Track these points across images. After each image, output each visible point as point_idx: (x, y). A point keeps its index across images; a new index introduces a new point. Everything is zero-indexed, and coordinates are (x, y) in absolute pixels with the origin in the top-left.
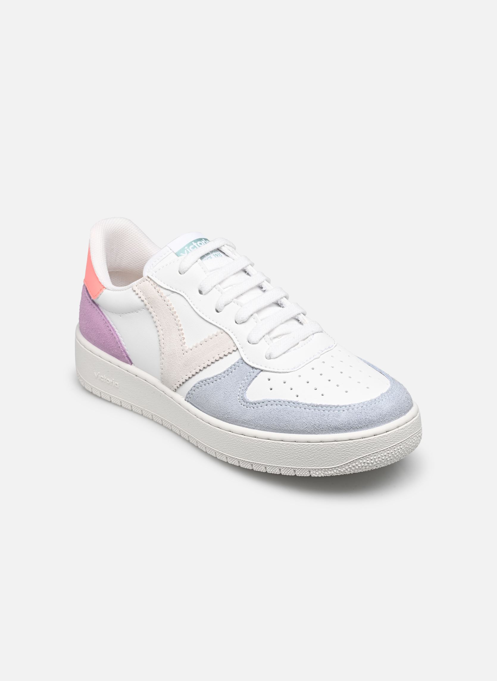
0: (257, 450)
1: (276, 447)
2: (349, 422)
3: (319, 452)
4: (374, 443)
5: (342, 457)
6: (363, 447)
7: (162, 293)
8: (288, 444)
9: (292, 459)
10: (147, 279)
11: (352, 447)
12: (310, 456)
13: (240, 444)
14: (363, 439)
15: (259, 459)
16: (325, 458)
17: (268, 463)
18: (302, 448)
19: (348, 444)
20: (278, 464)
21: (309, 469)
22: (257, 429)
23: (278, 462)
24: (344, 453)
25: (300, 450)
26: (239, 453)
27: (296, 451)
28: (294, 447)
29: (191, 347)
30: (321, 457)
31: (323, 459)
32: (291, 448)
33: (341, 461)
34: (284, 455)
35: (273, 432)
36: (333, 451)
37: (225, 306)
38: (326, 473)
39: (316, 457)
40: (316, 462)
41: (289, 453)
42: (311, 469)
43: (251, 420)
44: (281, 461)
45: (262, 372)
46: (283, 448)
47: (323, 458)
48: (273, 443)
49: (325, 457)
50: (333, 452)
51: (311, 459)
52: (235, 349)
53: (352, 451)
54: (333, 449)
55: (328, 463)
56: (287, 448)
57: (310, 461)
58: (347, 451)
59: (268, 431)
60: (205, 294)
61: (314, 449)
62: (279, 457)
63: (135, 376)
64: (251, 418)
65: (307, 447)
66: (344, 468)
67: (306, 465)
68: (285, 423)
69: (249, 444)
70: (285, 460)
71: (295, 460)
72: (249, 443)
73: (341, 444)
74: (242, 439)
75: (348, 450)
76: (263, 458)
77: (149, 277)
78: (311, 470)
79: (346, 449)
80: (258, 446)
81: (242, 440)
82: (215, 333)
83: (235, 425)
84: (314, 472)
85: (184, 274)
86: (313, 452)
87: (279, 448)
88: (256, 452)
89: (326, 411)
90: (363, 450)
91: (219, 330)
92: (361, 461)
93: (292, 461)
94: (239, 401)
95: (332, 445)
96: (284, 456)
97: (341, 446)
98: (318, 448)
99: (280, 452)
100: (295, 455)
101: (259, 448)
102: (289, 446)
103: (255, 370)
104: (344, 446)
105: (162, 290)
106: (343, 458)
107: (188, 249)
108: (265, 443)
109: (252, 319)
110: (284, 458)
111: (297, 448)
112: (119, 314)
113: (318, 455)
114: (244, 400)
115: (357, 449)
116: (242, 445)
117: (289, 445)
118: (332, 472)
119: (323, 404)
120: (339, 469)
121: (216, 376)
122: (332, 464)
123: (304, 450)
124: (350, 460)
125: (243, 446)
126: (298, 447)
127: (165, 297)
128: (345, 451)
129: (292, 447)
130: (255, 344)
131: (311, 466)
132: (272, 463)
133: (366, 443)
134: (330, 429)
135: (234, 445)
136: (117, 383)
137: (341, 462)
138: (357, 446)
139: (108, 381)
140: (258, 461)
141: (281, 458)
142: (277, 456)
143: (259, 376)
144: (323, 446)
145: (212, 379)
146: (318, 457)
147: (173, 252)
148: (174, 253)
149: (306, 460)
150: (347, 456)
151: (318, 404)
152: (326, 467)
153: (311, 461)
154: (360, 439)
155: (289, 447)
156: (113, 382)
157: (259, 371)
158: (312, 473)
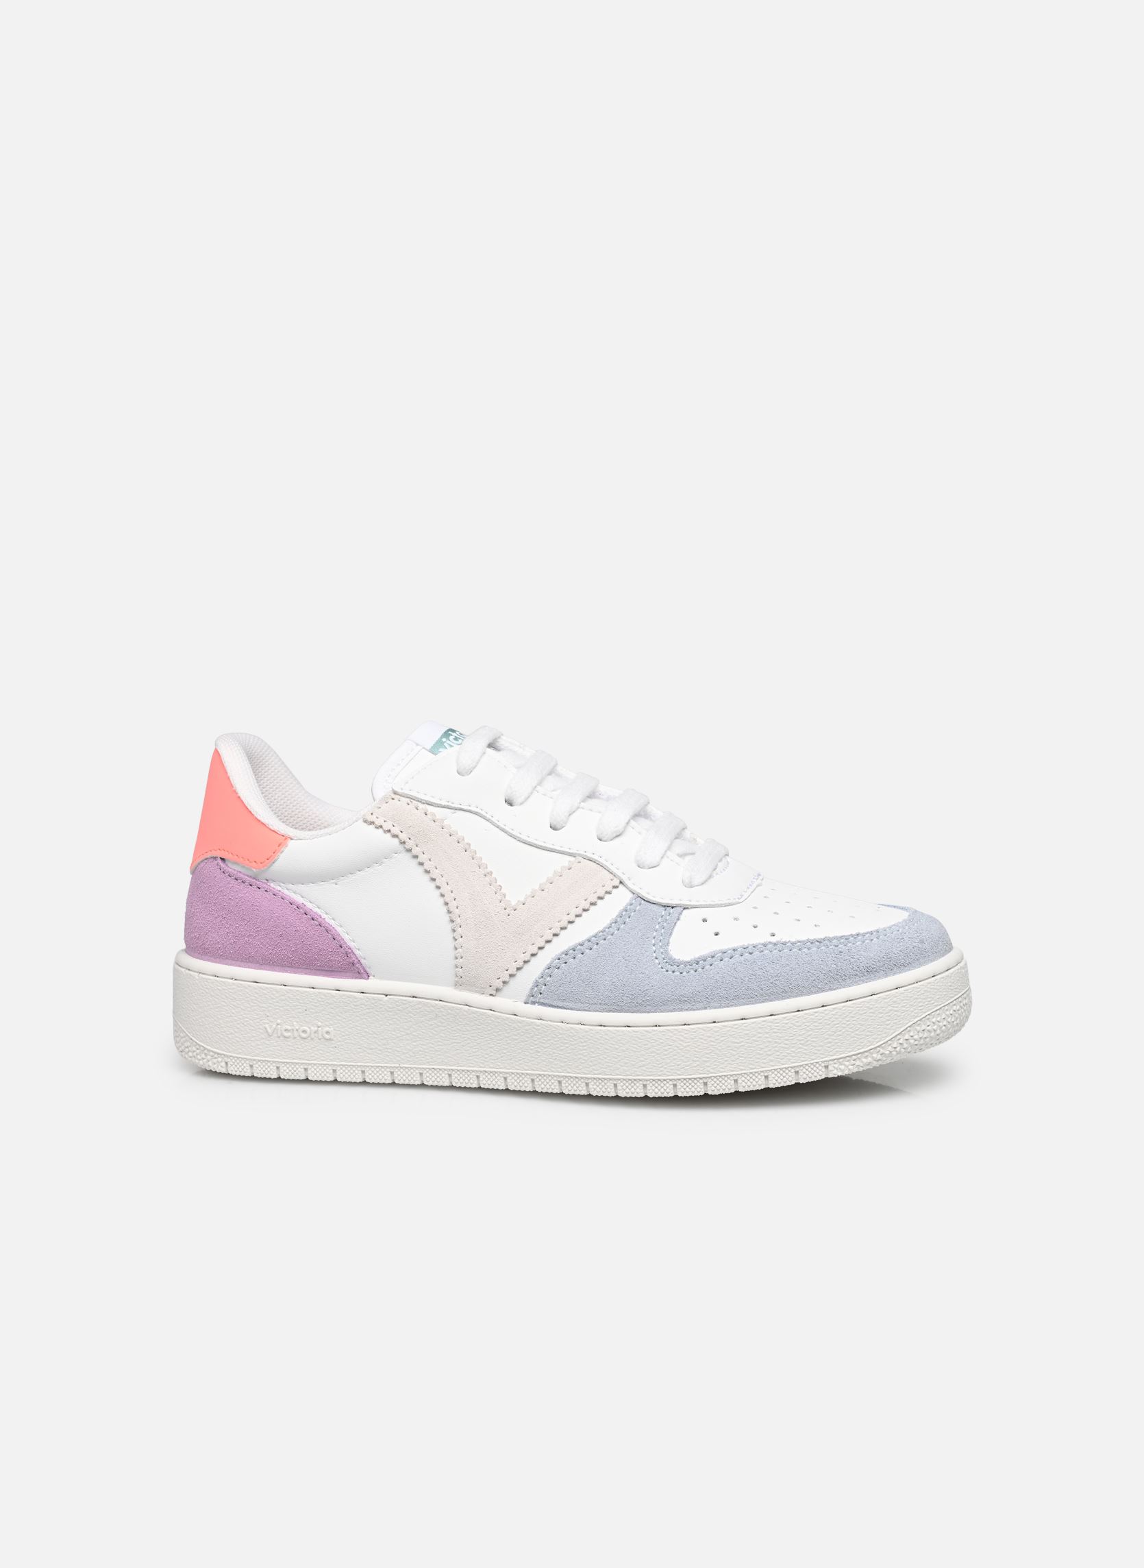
0: (720, 1048)
1: (760, 1031)
2: (889, 957)
3: (845, 1022)
4: (935, 989)
5: (888, 1025)
6: (920, 998)
7: (434, 814)
8: (784, 1018)
9: (793, 1047)
10: (394, 796)
11: (903, 1000)
12: (829, 1032)
13: (680, 1044)
14: (919, 983)
15: (722, 1066)
16: (857, 1032)
17: (743, 1070)
18: (813, 1019)
19: (897, 995)
20: (763, 1065)
21: (826, 1061)
22: (711, 1008)
23: (765, 1061)
24: (889, 1016)
25: (808, 1024)
26: (678, 1065)
27: (801, 1028)
28: (797, 1022)
29: (522, 899)
30: (851, 1030)
31: (853, 1034)
32: (792, 1025)
33: (885, 1033)
34: (776, 1042)
35: (748, 1004)
36: (871, 1014)
37: (570, 815)
38: (858, 1063)
39: (839, 1033)
40: (839, 1044)
41: (786, 1038)
42: (830, 1060)
43: (698, 993)
44: (771, 1058)
45: (685, 911)
46: (774, 1029)
47: (853, 1032)
48: (753, 1023)
49: (857, 1030)
50: (872, 1016)
51: (830, 1040)
52: (616, 882)
53: (904, 1009)
54: (871, 1011)
55: (861, 1040)
56: (783, 1027)
57: (829, 1045)
58: (896, 1011)
59: (736, 1005)
60: (521, 804)
61: (837, 1017)
62: (766, 1050)
63: (384, 996)
64: (697, 989)
65: (823, 1015)
66: (890, 1047)
67: (821, 1054)
68: (772, 981)
69: (702, 1039)
70: (778, 1053)
71: (800, 1048)
72: (702, 1037)
73: (885, 999)
74: (686, 1032)
75: (897, 1007)
76: (733, 1061)
77: (395, 793)
78: (830, 1062)
79: (893, 1007)
80: (722, 1039)
81: (685, 1036)
82: (566, 864)
83: (662, 1012)
84: (836, 1066)
85: (470, 776)
86: (835, 1023)
87: (767, 1031)
88: (718, 1052)
89: (840, 946)
90: (920, 1005)
91: (572, 859)
92: (918, 1028)
93: (794, 1052)
94: (660, 966)
95: (869, 1002)
96: (776, 1047)
97: (885, 1002)
98: (844, 1013)
99: (770, 1040)
100: (800, 1038)
101: (722, 1041)
102: (787, 1022)
103: (672, 910)
104: (889, 1002)
105: (430, 809)
106: (888, 1027)
107: (448, 742)
108: (736, 1028)
109: (629, 829)
110: (776, 1049)
111: (804, 1023)
112: (332, 881)
113: (844, 1028)
114: (672, 962)
115: (911, 1003)
116: (685, 1045)
117: (788, 1020)
118: (870, 1060)
119: (831, 936)
120: (882, 1051)
121: (595, 937)
122: (869, 1042)
123: (816, 1024)
124: (901, 1027)
125: (688, 1046)
126: (804, 1021)
127: (443, 820)
128: (891, 1010)
129: (793, 1022)
130: (655, 867)
131: (831, 1053)
132: (751, 1066)
133: (925, 991)
134: (858, 974)
135: (666, 1051)
136: (331, 1029)
137: (884, 1035)
138: (911, 997)
139: (304, 1031)
140: (722, 1070)
141: (770, 1050)
142: (762, 1049)
143: (682, 917)
144: (852, 1007)
145: (587, 944)
146: (843, 1033)
147: (424, 748)
148: (426, 750)
149: (821, 1044)
150: (895, 1021)
151: (822, 937)
152: (859, 1049)
153: (830, 1042)
154: (914, 983)
155: (787, 1024)
156: (320, 1029)
157: (679, 909)
158: (833, 1069)
